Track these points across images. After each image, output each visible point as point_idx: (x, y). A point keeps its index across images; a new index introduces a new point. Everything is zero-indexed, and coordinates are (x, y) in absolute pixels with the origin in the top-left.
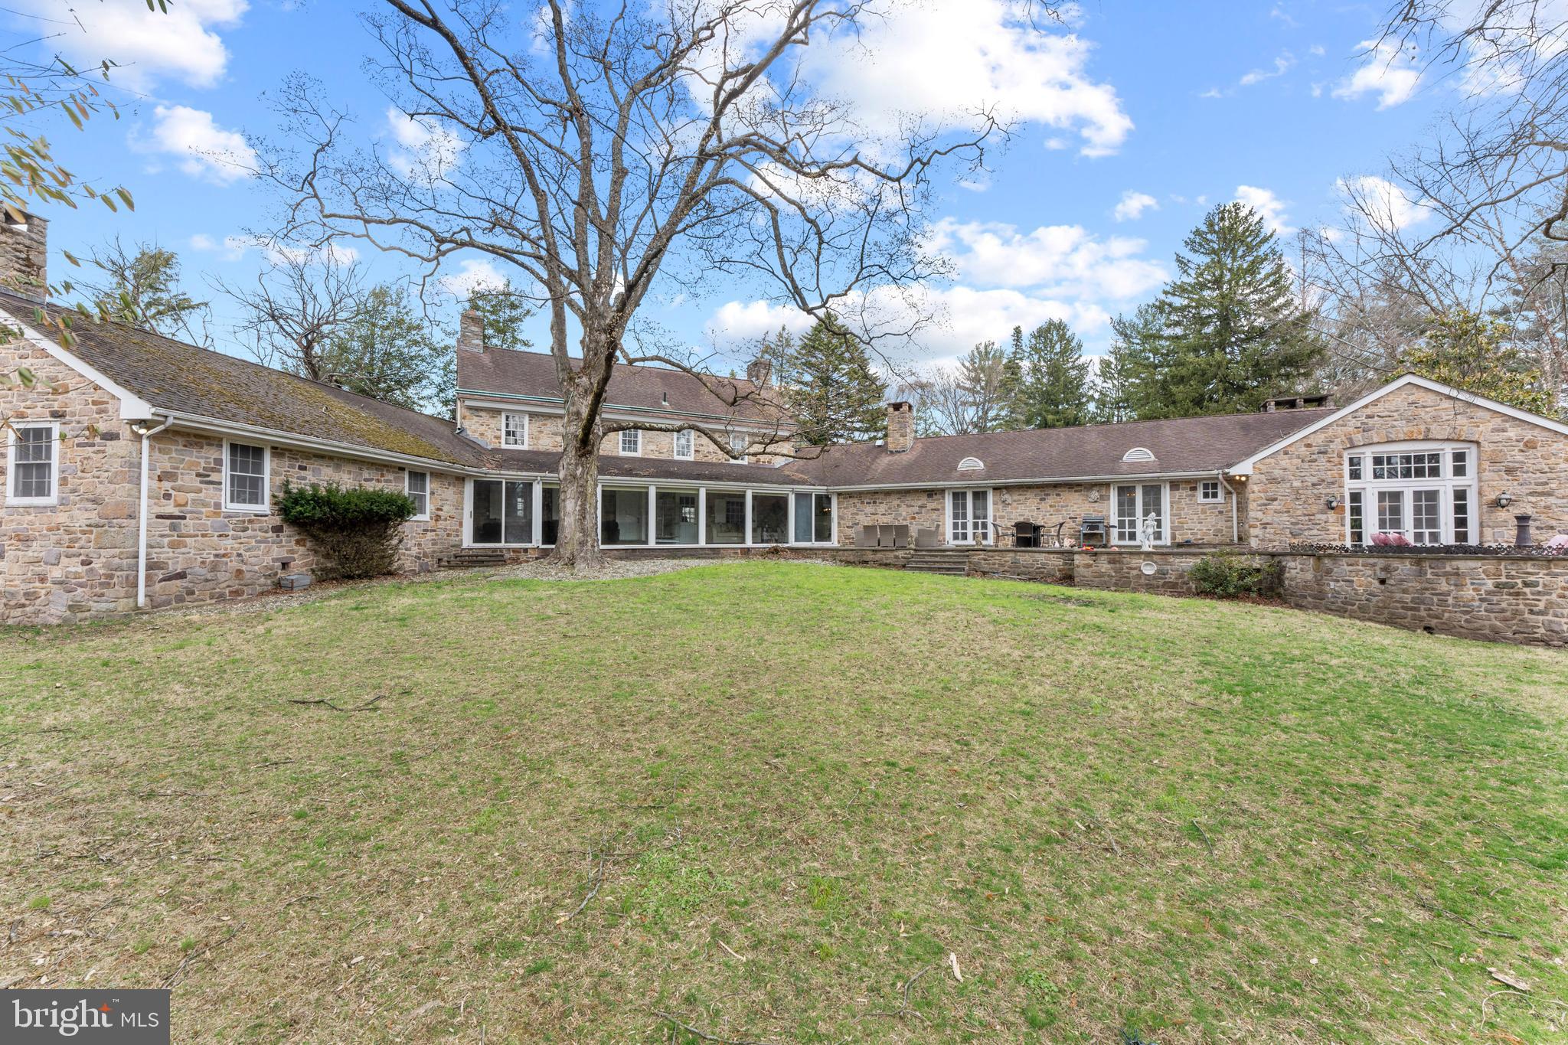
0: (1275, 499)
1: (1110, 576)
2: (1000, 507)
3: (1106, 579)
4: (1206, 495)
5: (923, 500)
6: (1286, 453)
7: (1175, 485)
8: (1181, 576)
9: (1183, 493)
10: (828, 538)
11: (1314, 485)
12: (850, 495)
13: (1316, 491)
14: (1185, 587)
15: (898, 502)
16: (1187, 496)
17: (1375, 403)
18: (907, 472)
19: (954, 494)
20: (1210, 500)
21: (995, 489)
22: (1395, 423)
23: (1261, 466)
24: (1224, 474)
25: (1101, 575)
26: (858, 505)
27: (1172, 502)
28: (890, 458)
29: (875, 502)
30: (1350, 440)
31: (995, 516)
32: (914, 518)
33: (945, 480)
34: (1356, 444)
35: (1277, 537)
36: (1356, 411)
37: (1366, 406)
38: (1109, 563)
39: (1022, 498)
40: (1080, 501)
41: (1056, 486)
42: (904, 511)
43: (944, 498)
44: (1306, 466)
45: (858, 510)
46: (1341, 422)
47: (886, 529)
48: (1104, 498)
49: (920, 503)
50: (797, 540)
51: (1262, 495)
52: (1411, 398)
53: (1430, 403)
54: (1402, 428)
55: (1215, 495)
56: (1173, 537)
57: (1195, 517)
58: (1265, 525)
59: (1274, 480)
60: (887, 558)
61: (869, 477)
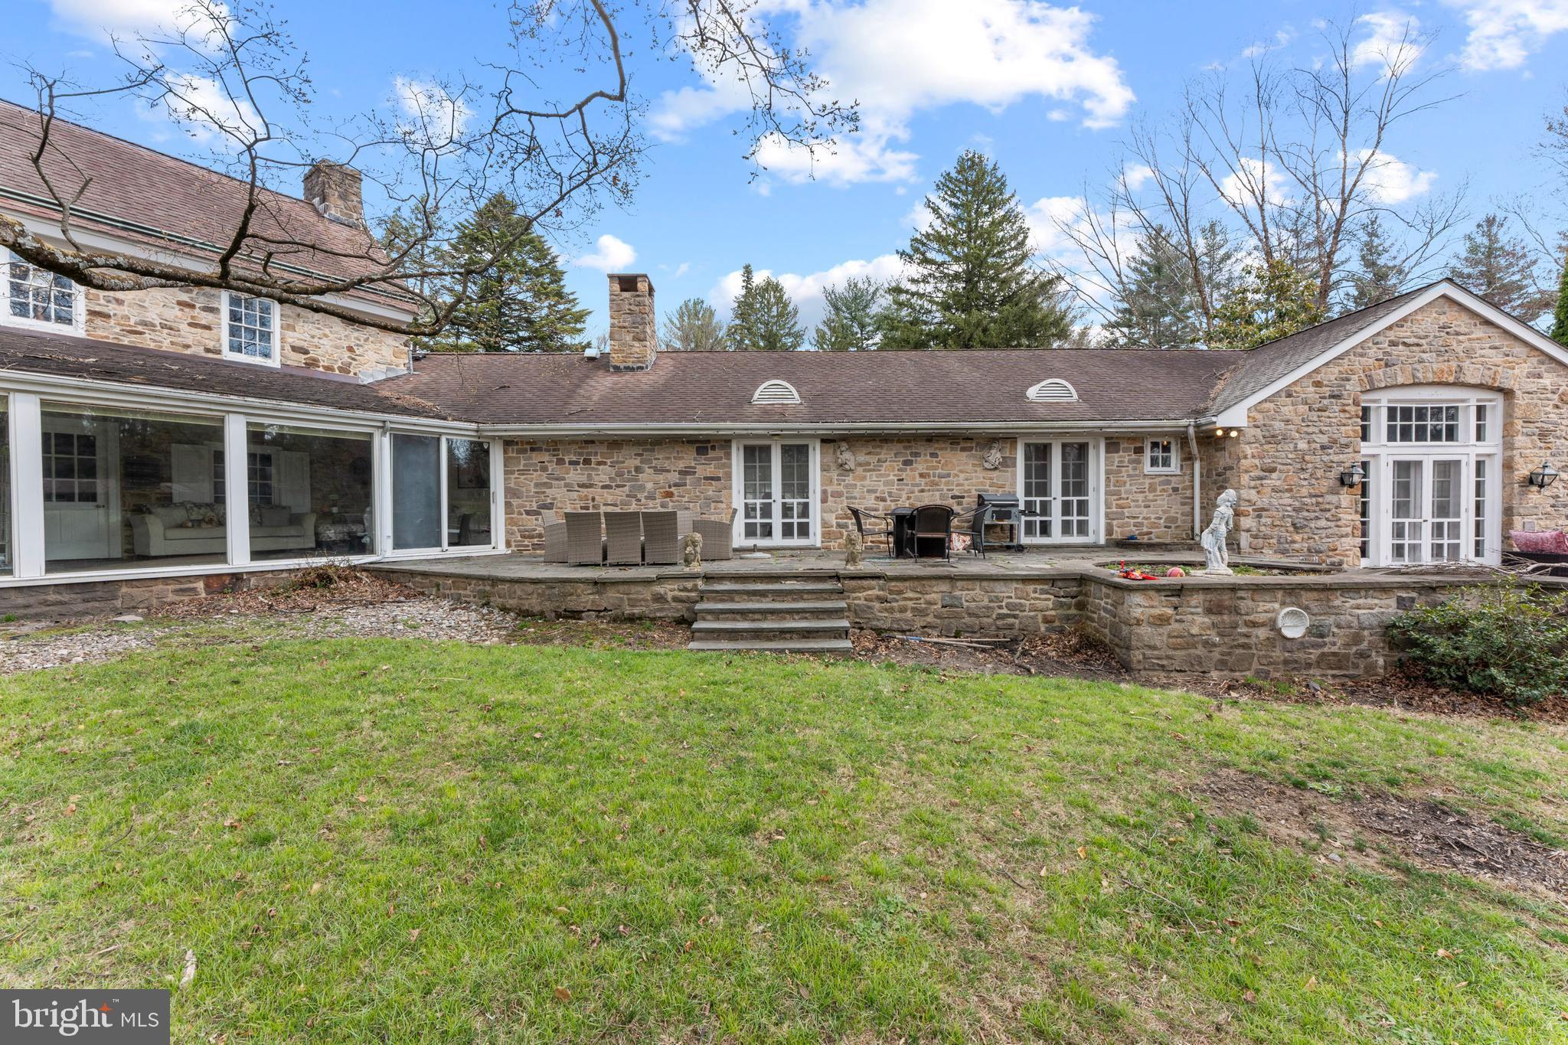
0: (1273, 470)
1: (1207, 644)
2: (834, 475)
3: (1200, 651)
4: (1154, 462)
5: (688, 458)
6: (1289, 395)
7: (1113, 443)
8: (1357, 639)
9: (1124, 456)
10: (483, 536)
11: (1323, 448)
12: (533, 445)
13: (1326, 458)
14: (1362, 664)
15: (637, 462)
16: (1131, 462)
17: (1399, 324)
18: (654, 402)
19: (746, 448)
20: (1160, 470)
21: (826, 441)
22: (1424, 356)
23: (1259, 416)
24: (1197, 426)
25: (1190, 642)
26: (551, 467)
27: (1108, 472)
28: (615, 378)
29: (587, 462)
30: (1369, 377)
31: (824, 492)
32: (670, 495)
33: (734, 420)
34: (1377, 384)
35: (1276, 532)
36: (1378, 334)
37: (1390, 328)
38: (1209, 611)
39: (873, 459)
40: (970, 467)
41: (931, 438)
42: (649, 480)
43: (728, 456)
44: (1314, 416)
45: (551, 477)
46: (1360, 350)
47: (620, 521)
48: (1008, 463)
49: (681, 465)
50: (397, 545)
51: (1257, 462)
52: (1443, 319)
53: (1463, 329)
54: (1433, 365)
55: (1166, 463)
56: (1109, 531)
57: (1140, 497)
58: (1260, 512)
59: (1272, 439)
60: (633, 603)
61: (574, 409)
